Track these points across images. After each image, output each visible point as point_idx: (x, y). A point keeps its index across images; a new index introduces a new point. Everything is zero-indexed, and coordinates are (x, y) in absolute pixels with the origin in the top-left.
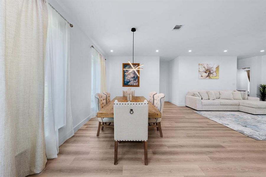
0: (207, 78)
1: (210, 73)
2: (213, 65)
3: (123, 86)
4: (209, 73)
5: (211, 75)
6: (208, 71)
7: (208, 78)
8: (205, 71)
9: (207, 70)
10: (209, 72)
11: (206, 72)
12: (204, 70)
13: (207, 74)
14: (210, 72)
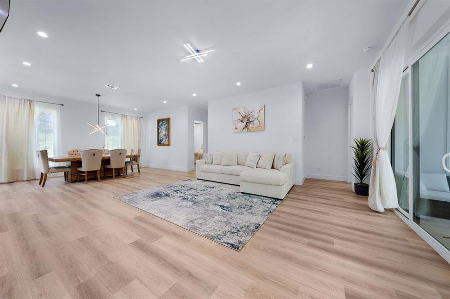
0: (244, 130)
1: (249, 122)
2: (253, 107)
3: (158, 145)
4: (247, 123)
5: (251, 126)
6: (246, 119)
7: (246, 130)
8: (241, 119)
9: (244, 117)
10: (247, 121)
11: (242, 121)
12: (240, 117)
13: (244, 124)
14: (249, 120)
